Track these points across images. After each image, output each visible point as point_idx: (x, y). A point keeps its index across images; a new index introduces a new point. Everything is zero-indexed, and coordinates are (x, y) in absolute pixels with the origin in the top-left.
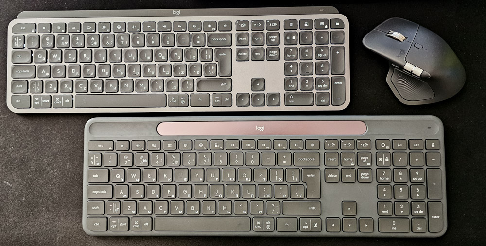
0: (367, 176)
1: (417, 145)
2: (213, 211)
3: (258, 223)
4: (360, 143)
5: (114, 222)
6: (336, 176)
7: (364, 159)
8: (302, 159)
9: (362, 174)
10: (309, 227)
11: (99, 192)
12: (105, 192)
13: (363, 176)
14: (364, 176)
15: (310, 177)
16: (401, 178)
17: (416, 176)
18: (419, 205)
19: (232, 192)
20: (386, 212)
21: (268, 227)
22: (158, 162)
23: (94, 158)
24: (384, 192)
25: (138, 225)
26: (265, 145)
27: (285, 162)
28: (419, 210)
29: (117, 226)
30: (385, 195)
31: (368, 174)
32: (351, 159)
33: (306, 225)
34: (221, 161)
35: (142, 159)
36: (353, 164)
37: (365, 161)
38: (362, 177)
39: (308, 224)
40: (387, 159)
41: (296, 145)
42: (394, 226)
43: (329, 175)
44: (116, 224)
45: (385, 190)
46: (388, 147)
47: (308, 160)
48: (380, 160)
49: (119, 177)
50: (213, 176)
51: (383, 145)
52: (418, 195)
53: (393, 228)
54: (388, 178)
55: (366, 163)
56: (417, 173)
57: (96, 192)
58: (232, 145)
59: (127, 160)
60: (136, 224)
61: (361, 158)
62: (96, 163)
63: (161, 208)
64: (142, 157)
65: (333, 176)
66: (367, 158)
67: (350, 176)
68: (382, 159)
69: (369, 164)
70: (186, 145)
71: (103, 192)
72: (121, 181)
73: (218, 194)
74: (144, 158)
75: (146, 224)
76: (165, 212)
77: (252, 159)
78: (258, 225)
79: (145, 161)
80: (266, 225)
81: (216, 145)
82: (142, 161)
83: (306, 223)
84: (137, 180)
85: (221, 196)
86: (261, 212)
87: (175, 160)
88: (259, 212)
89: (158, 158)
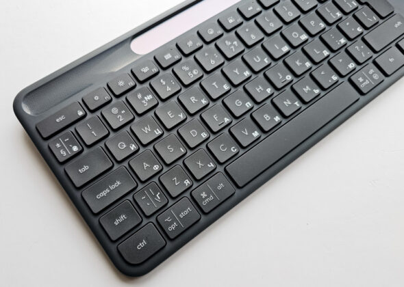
2: (296, 103)
3: (361, 80)
5: (168, 220)
11: (108, 191)
12: (119, 183)
19: (298, 63)
21: (376, 77)
22: (169, 89)
23: (61, 144)
25: (208, 196)
29: (177, 223)
35: (143, 99)
44: (174, 220)
49: (125, 146)
50: (257, 59)
57: (104, 194)
58: (249, 9)
59: (120, 113)
60: (206, 198)
62: (71, 149)
63: (223, 148)
64: (139, 96)
70: (190, 43)
71: (115, 186)
72: (133, 149)
73: (284, 77)
74: (144, 95)
75: (221, 186)
76: (234, 149)
77: (287, 11)
78: (363, 82)
79: (149, 97)
80: (371, 76)
81: (231, 21)
82: (144, 102)
84: (157, 133)
85: (289, 78)
86: (352, 65)
87: (191, 71)
88: (350, 66)
89: (164, 83)
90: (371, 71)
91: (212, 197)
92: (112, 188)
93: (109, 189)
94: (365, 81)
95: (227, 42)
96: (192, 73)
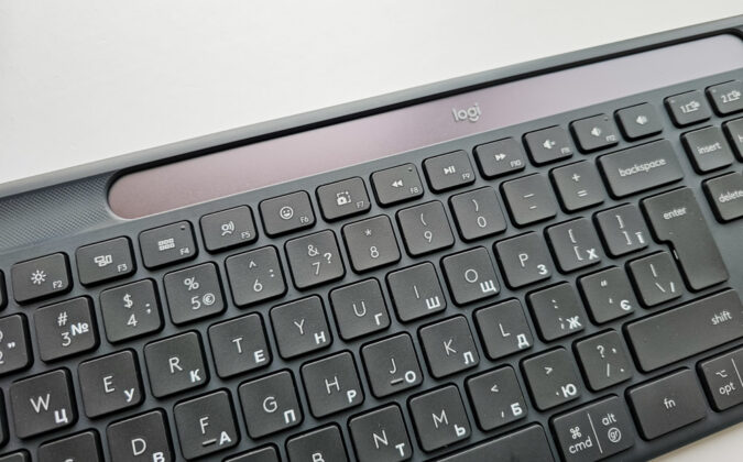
2: (400, 446)
3: (576, 433)
8: (631, 171)
10: (738, 383)
15: (673, 219)
19: (447, 347)
21: (614, 436)
22: (133, 321)
26: (502, 156)
27: (583, 193)
33: (725, 382)
34: (374, 250)
35: (67, 327)
41: (595, 132)
43: (723, 198)
47: (646, 167)
50: (360, 310)
58: (395, 184)
64: (63, 319)
65: (733, 196)
70: (228, 227)
73: (401, 373)
74: (72, 320)
77: (478, 214)
78: (578, 440)
79: (82, 328)
80: (603, 430)
81: (342, 201)
82: (66, 335)
83: (722, 374)
84: (58, 420)
85: (410, 377)
86: (571, 390)
87: (200, 293)
88: (566, 391)
89: (129, 304)
90: (609, 419)
94: (583, 439)
95: (311, 248)
96: (200, 299)
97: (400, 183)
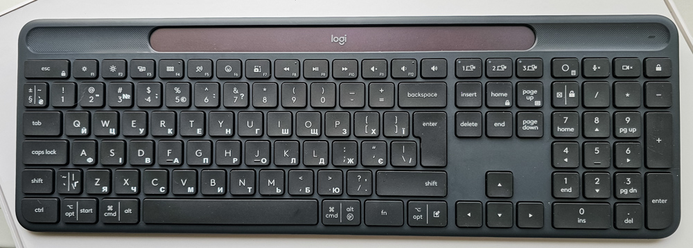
0: (535, 125)
1: (628, 68)
2: (250, 188)
3: (332, 210)
4: (523, 64)
5: (70, 207)
6: (476, 124)
7: (529, 95)
8: (414, 95)
9: (525, 122)
10: (424, 217)
11: (43, 152)
12: (54, 153)
13: (527, 125)
14: (529, 125)
15: (428, 127)
16: (597, 130)
17: (625, 125)
18: (629, 179)
19: (285, 153)
20: (568, 190)
21: (350, 217)
22: (149, 100)
23: (33, 91)
24: (565, 155)
25: (113, 212)
26: (346, 69)
27: (382, 100)
28: (629, 187)
29: (75, 214)
30: (566, 160)
31: (536, 122)
32: (505, 95)
33: (418, 214)
34: (265, 99)
35: (121, 94)
36: (508, 104)
37: (530, 98)
38: (525, 128)
39: (423, 212)
40: (572, 95)
41: (403, 69)
42: (582, 217)
43: (463, 124)
44: (74, 210)
45: (566, 150)
46: (574, 73)
47: (424, 95)
48: (559, 95)
49: (79, 126)
50: (250, 125)
51: (565, 68)
52: (628, 160)
53: (579, 221)
54: (572, 130)
55: (533, 101)
56: (628, 120)
57: (39, 153)
58: (285, 69)
59: (93, 95)
60: (110, 212)
61: (525, 92)
62: (38, 100)
63: (155, 182)
64: (120, 90)
65: (470, 125)
66: (535, 92)
67: (503, 124)
68: (564, 95)
69: (538, 103)
70: (200, 69)
71: (51, 153)
72: (83, 132)
73: (260, 157)
74: (124, 92)
75: (129, 211)
76: (163, 190)
77: (322, 95)
78: (332, 213)
79: (127, 97)
80: (345, 213)
81: (256, 70)
82: (120, 98)
83: (418, 210)
84: (111, 133)
85: (264, 161)
86: (337, 190)
87: (180, 95)
88: (334, 190)
89: (149, 92)
90: (349, 209)
91: (114, 214)
92: (47, 153)
93: (45, 152)
94: (334, 214)
95: (235, 90)
96: (180, 98)
97: (288, 69)
